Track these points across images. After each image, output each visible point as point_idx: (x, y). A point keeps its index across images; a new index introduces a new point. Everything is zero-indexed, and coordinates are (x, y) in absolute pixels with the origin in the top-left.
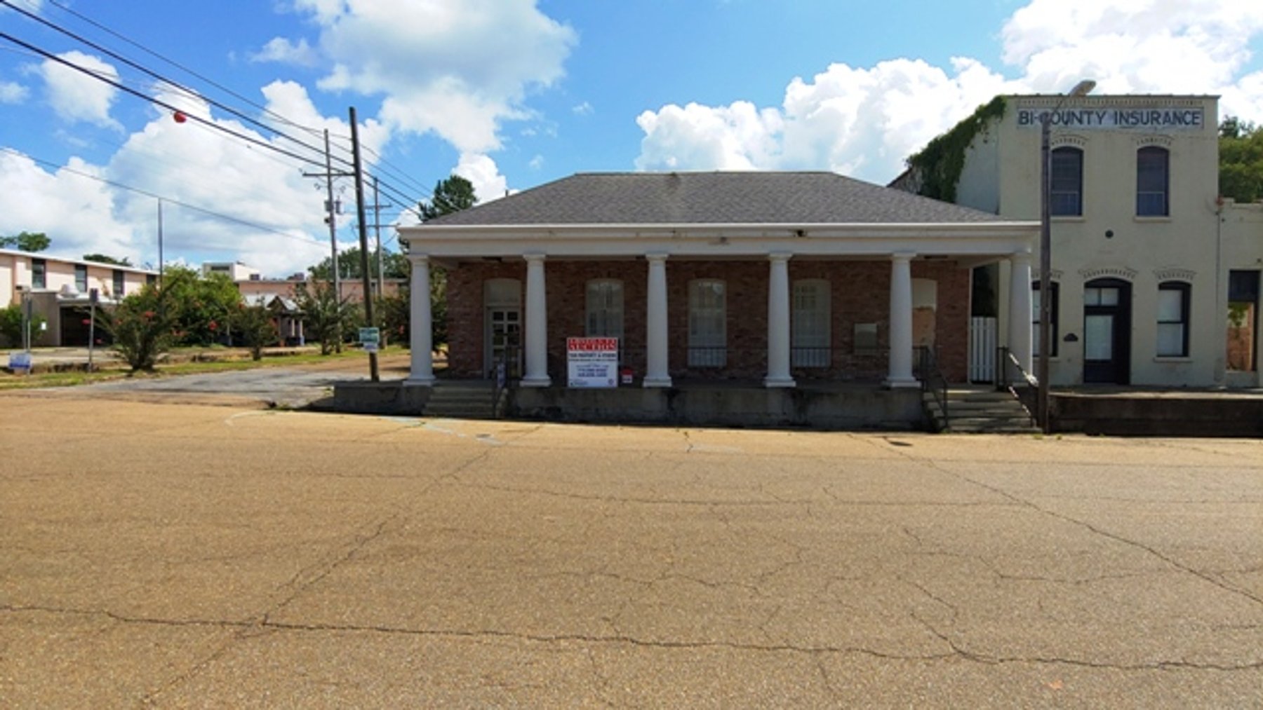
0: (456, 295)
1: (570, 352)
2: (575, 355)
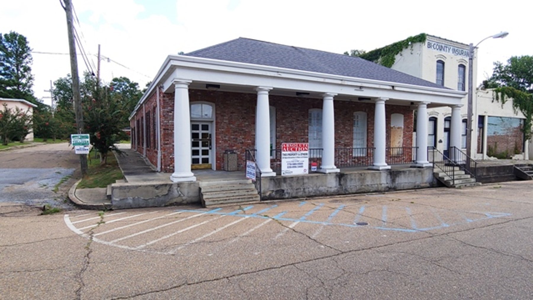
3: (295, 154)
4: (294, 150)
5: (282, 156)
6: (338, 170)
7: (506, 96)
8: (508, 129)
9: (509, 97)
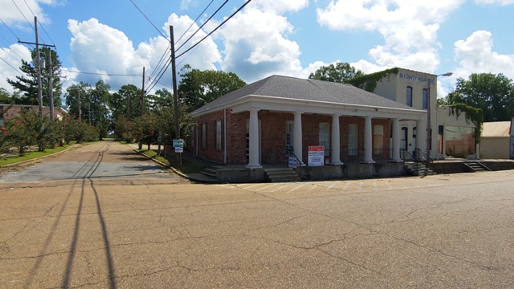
0: (235, 125)
1: (309, 152)
2: (310, 153)
3: (315, 153)
4: (315, 150)
5: (309, 154)
6: (342, 164)
7: (460, 110)
8: (464, 135)
9: (462, 111)
